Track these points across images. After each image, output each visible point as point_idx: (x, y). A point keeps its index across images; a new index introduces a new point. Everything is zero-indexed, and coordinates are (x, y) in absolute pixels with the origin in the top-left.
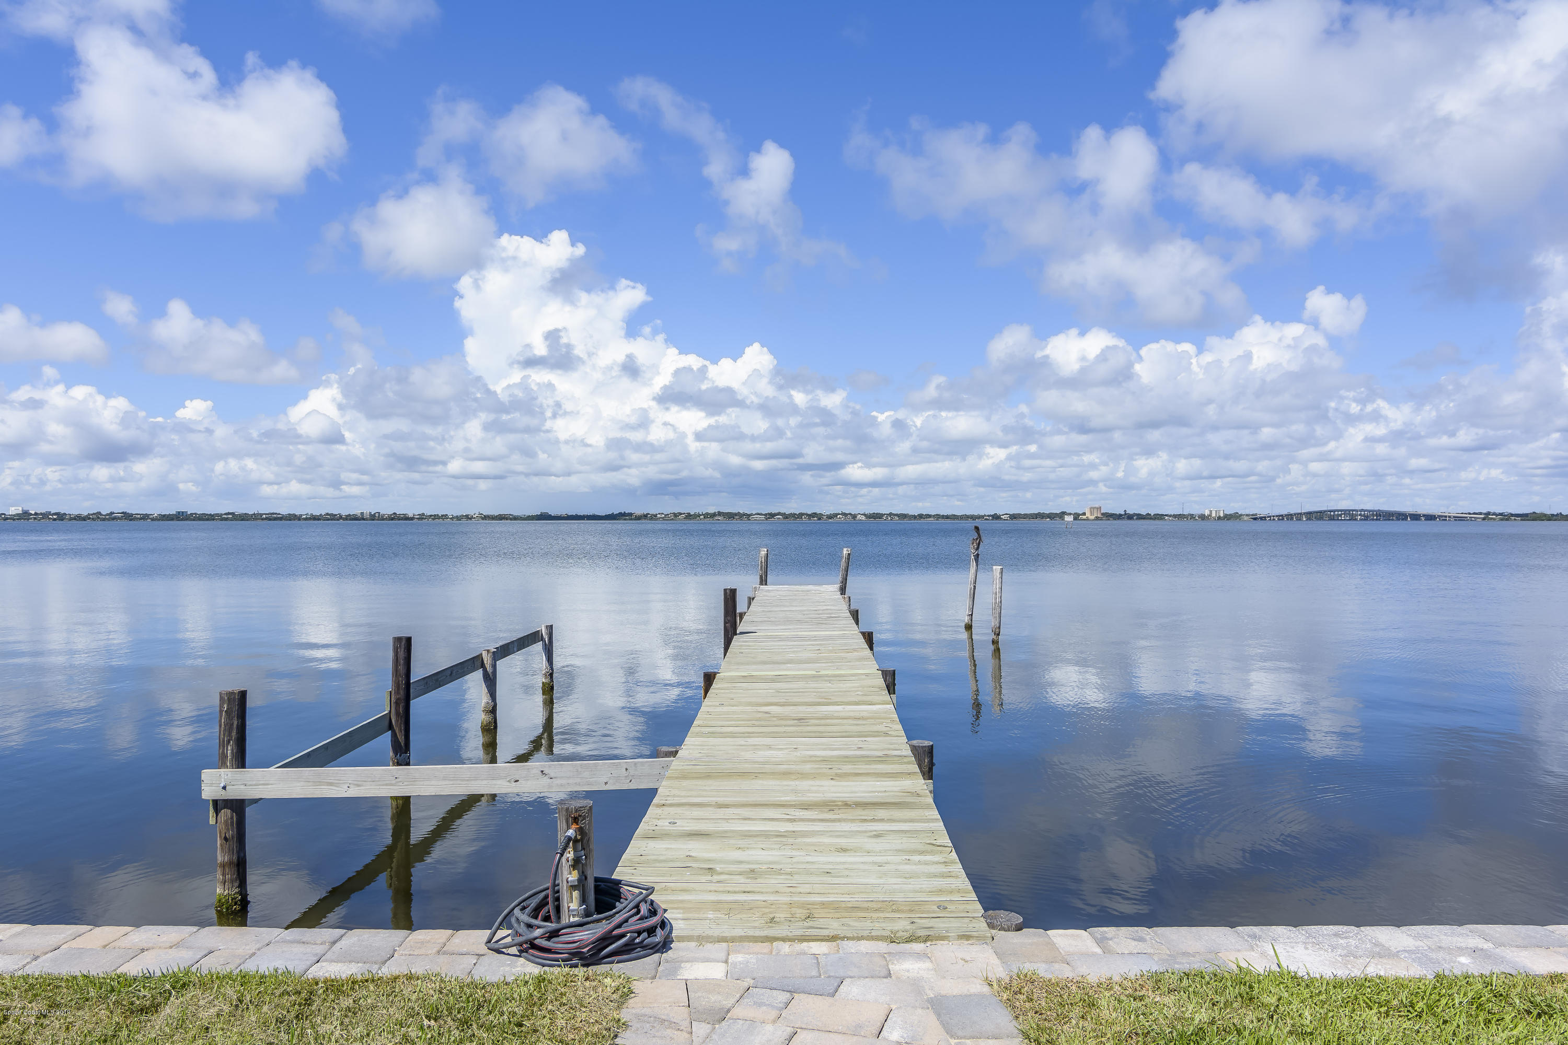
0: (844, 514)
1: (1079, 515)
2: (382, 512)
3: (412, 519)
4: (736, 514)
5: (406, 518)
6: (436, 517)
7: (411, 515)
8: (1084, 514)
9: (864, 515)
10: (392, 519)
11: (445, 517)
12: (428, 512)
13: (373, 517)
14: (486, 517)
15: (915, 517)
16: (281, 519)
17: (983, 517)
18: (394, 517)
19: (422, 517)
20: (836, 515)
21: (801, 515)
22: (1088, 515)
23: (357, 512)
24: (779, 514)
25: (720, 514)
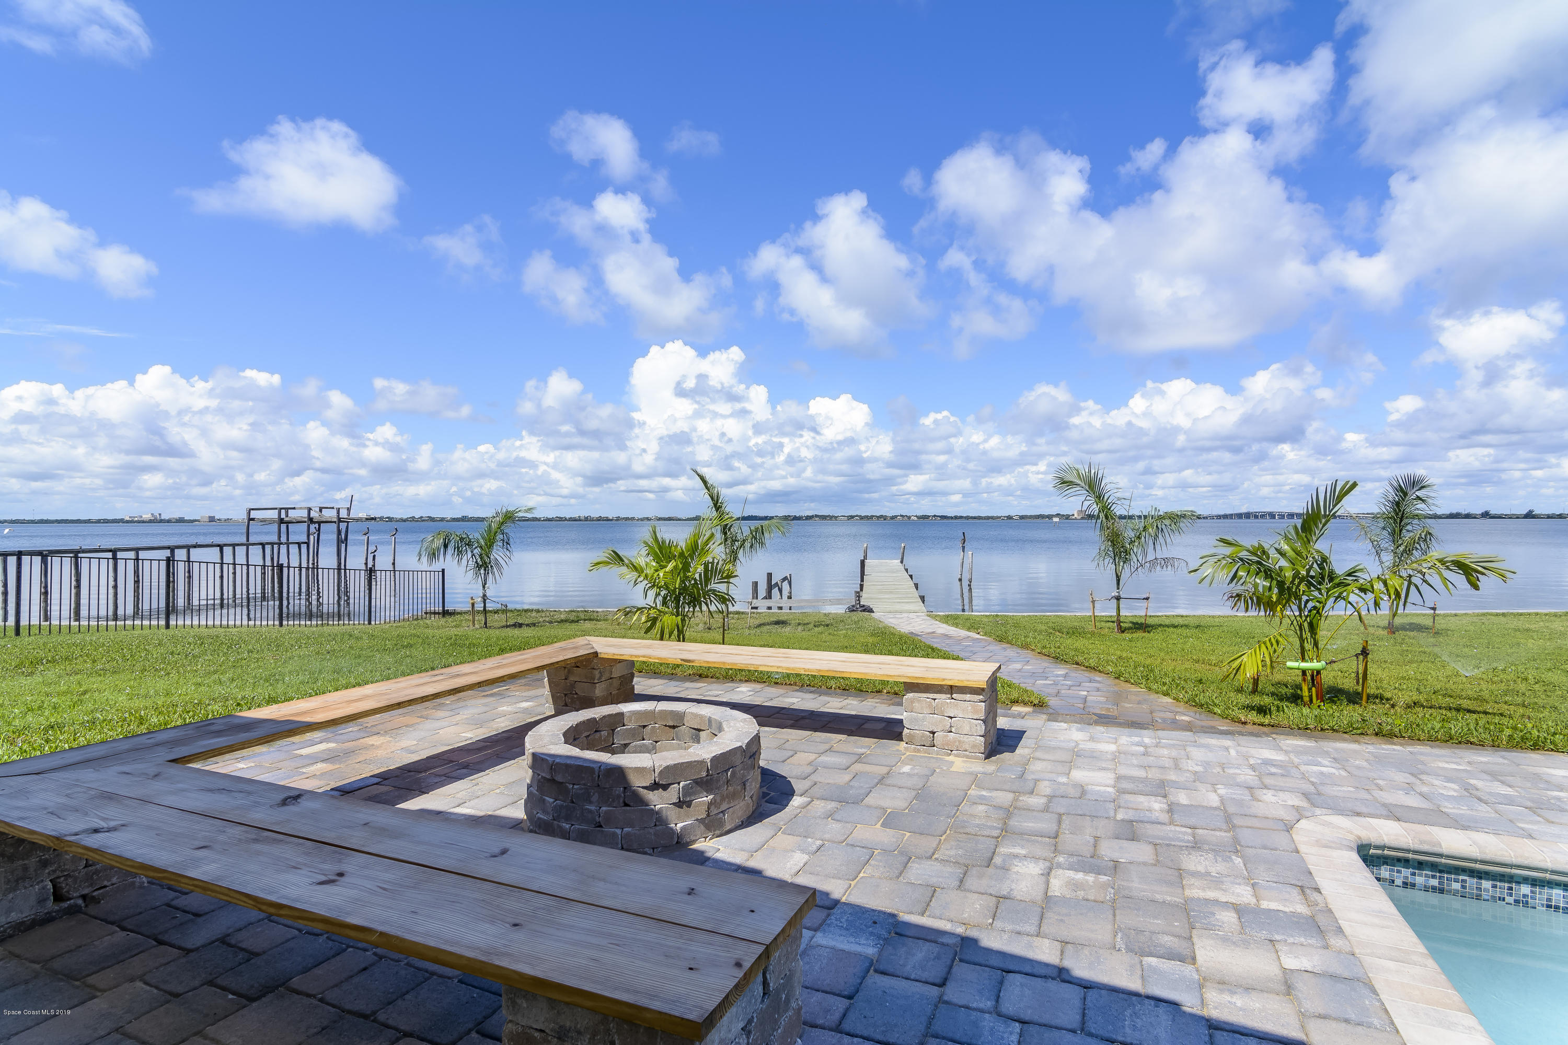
0: (901, 516)
1: (1069, 516)
2: (592, 516)
3: (611, 520)
4: (828, 516)
5: (608, 520)
6: (627, 519)
7: (611, 518)
8: (1073, 515)
9: (916, 516)
10: (599, 520)
11: (633, 519)
12: (622, 516)
13: (586, 519)
14: (660, 519)
15: (952, 518)
16: (527, 520)
17: (1000, 517)
18: (600, 519)
19: (618, 519)
20: (896, 516)
21: (872, 516)
22: (1076, 516)
23: (576, 515)
24: (857, 516)
25: (817, 516)
